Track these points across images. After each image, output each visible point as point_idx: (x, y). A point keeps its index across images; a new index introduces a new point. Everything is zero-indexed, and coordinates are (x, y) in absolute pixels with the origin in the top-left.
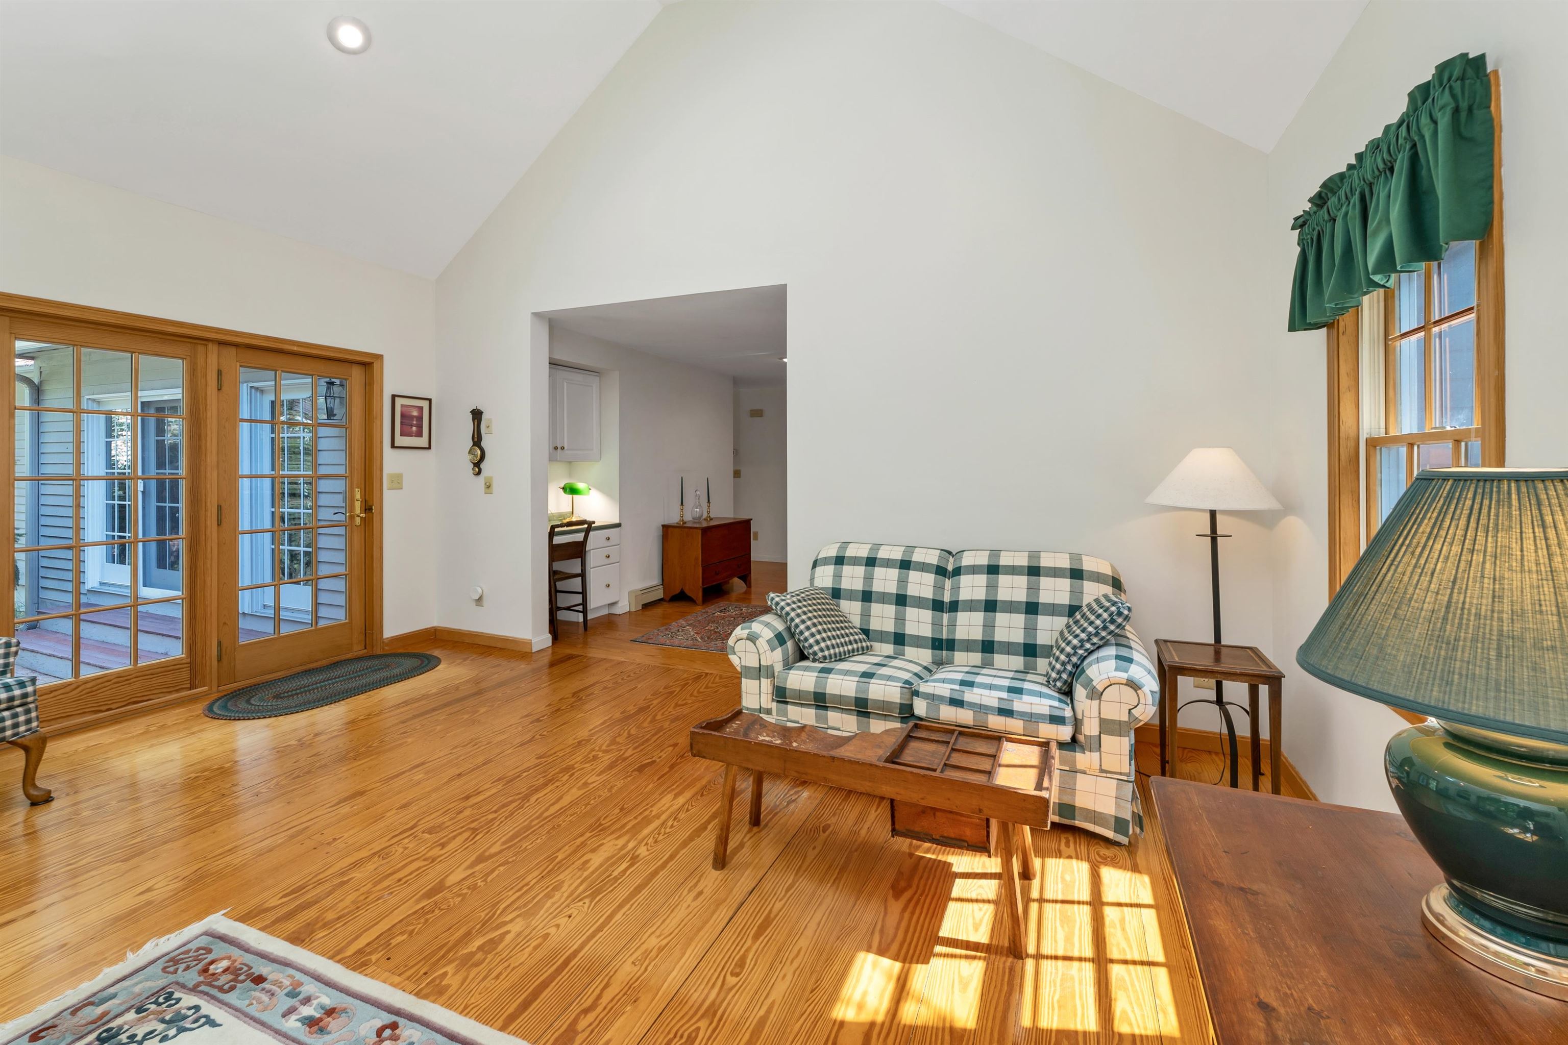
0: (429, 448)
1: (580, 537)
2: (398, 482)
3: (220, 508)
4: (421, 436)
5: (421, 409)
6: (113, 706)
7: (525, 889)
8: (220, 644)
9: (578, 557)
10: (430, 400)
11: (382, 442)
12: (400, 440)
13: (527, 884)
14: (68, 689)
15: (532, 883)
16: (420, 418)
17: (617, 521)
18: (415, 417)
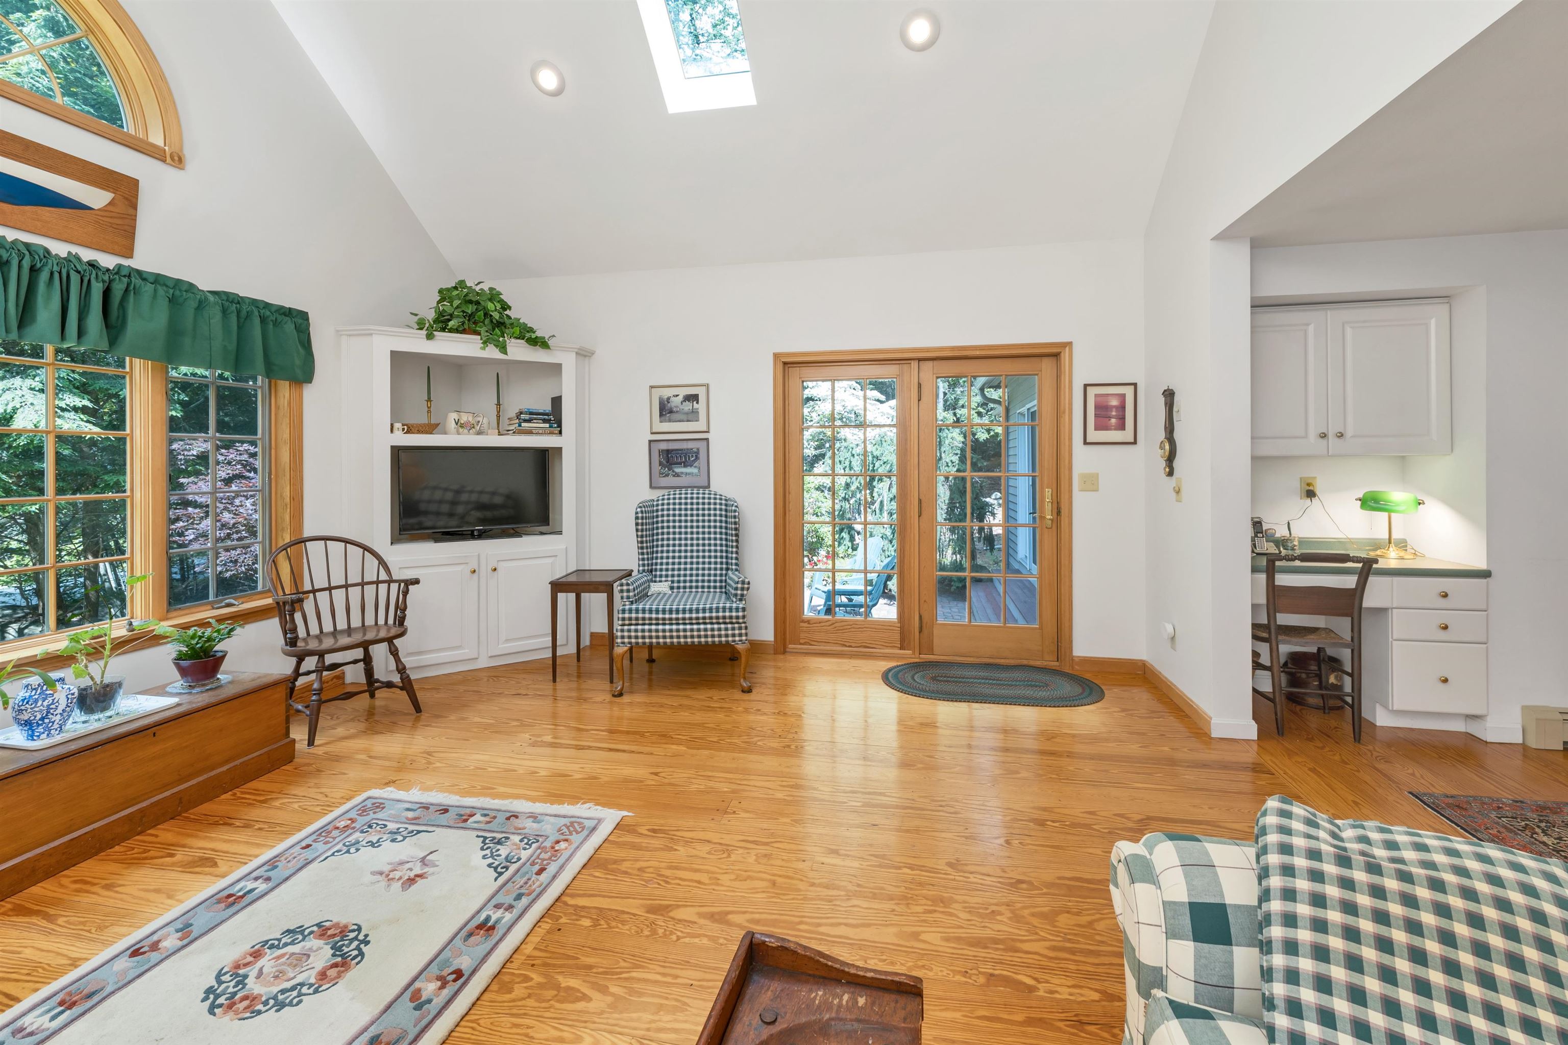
0: (1135, 443)
1: (1350, 582)
2: (1091, 483)
3: (920, 501)
4: (1124, 429)
5: (1123, 397)
6: (853, 645)
7: (669, 979)
8: (920, 617)
9: (1346, 615)
10: (1135, 385)
11: (1070, 439)
12: (1093, 436)
13: (676, 977)
14: (827, 624)
15: (679, 981)
16: (1122, 407)
17: (1482, 565)
18: (1115, 407)
